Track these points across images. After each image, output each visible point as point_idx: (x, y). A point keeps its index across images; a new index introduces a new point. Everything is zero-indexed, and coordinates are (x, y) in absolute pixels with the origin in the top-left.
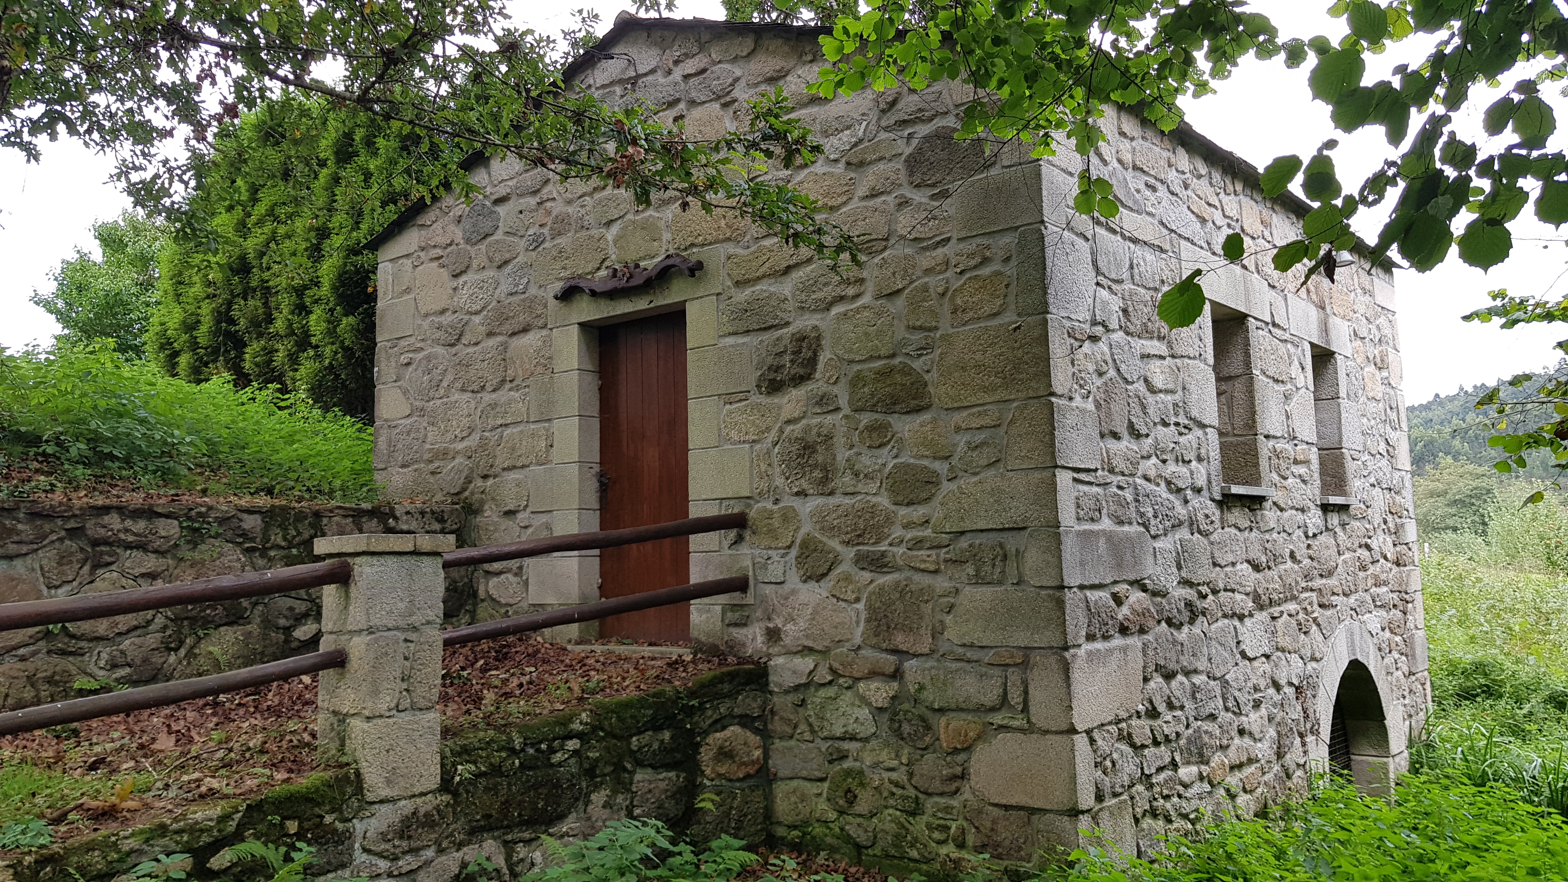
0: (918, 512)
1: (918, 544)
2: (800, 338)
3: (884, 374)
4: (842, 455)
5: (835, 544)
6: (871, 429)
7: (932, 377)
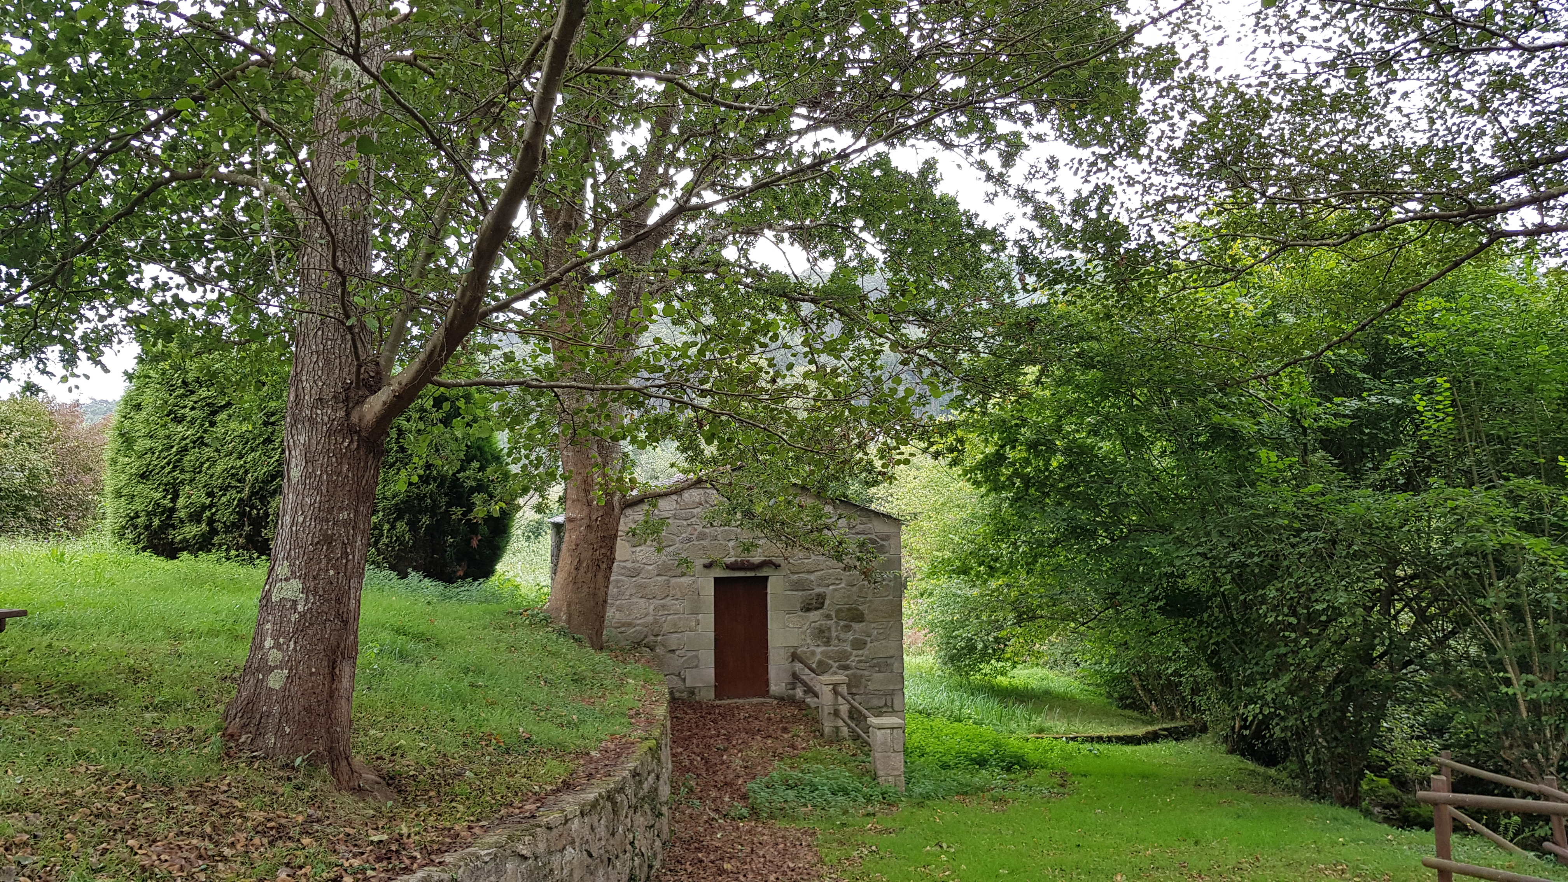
0: (861, 652)
1: (860, 661)
2: (819, 595)
3: (849, 610)
4: (834, 634)
5: (830, 662)
6: (846, 626)
7: (866, 612)
